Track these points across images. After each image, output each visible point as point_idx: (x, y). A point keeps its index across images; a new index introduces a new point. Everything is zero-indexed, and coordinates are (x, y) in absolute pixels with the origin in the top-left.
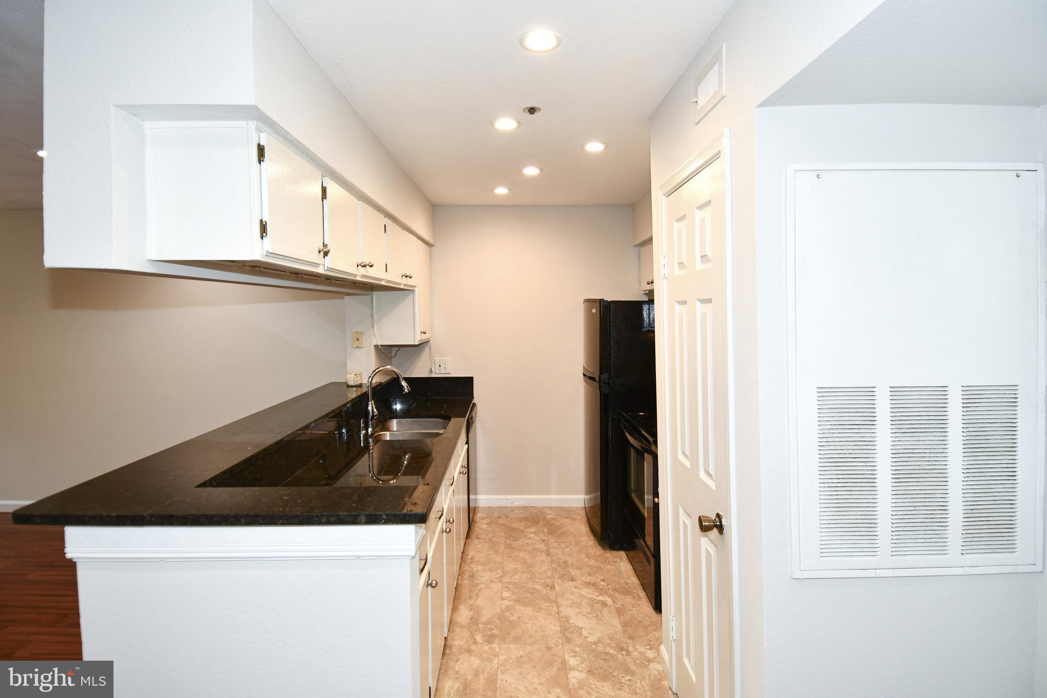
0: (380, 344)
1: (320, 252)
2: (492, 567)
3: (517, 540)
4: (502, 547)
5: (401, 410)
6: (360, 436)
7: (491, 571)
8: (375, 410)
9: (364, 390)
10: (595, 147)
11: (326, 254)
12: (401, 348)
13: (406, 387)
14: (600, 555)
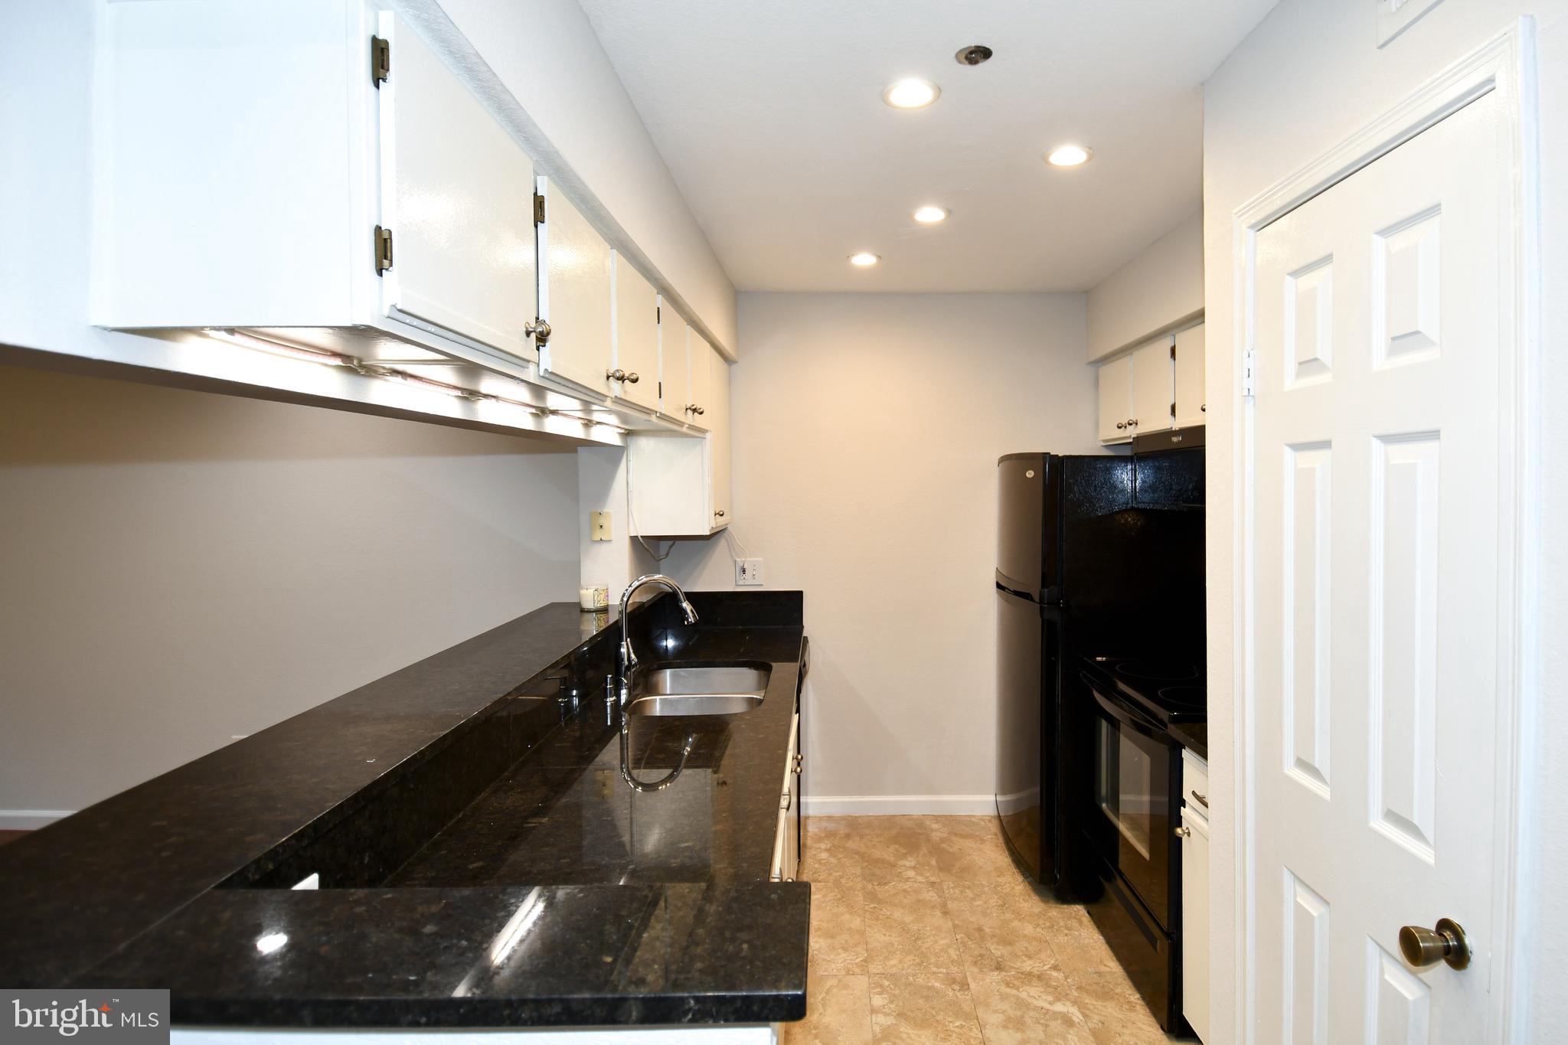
0: (640, 534)
1: (528, 334)
2: (846, 941)
3: (886, 884)
4: (860, 898)
5: (675, 648)
6: (606, 706)
7: (845, 950)
8: (633, 656)
9: (613, 617)
10: (1068, 156)
11: (542, 339)
12: (677, 542)
13: (689, 611)
14: (1040, 912)
